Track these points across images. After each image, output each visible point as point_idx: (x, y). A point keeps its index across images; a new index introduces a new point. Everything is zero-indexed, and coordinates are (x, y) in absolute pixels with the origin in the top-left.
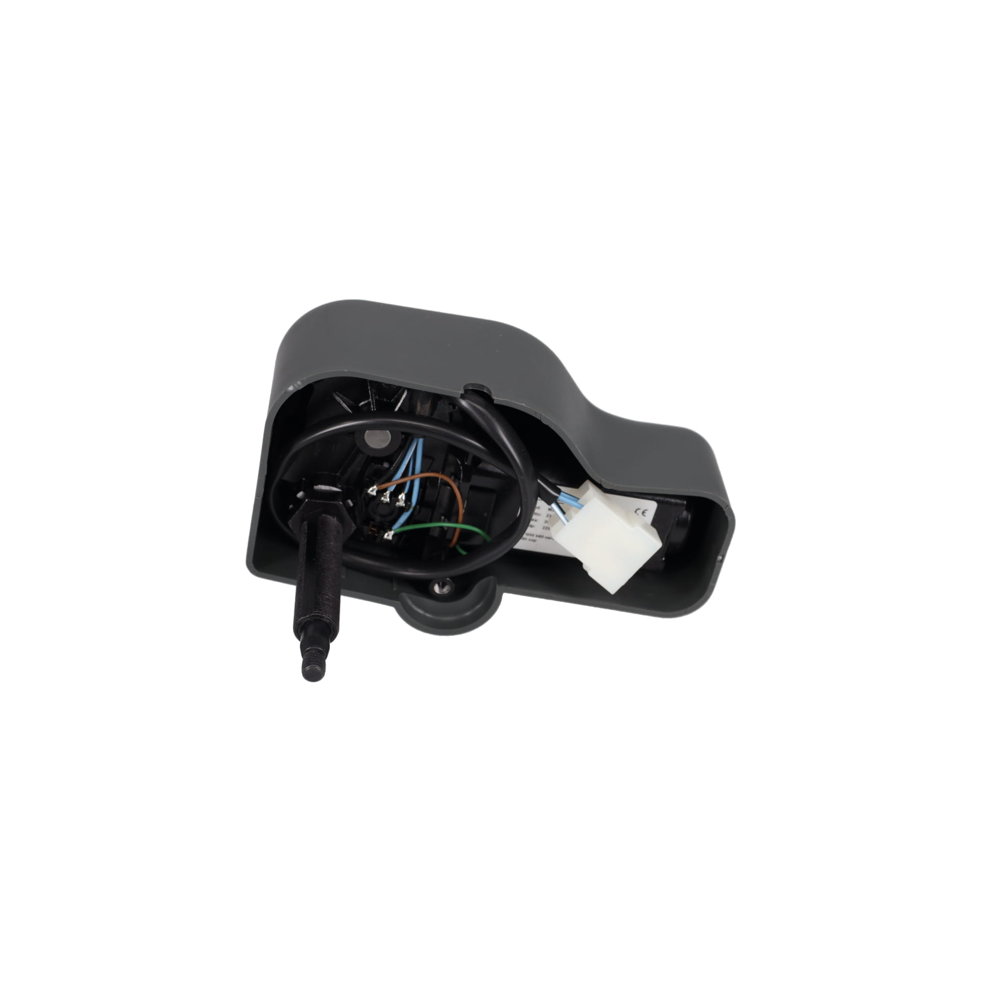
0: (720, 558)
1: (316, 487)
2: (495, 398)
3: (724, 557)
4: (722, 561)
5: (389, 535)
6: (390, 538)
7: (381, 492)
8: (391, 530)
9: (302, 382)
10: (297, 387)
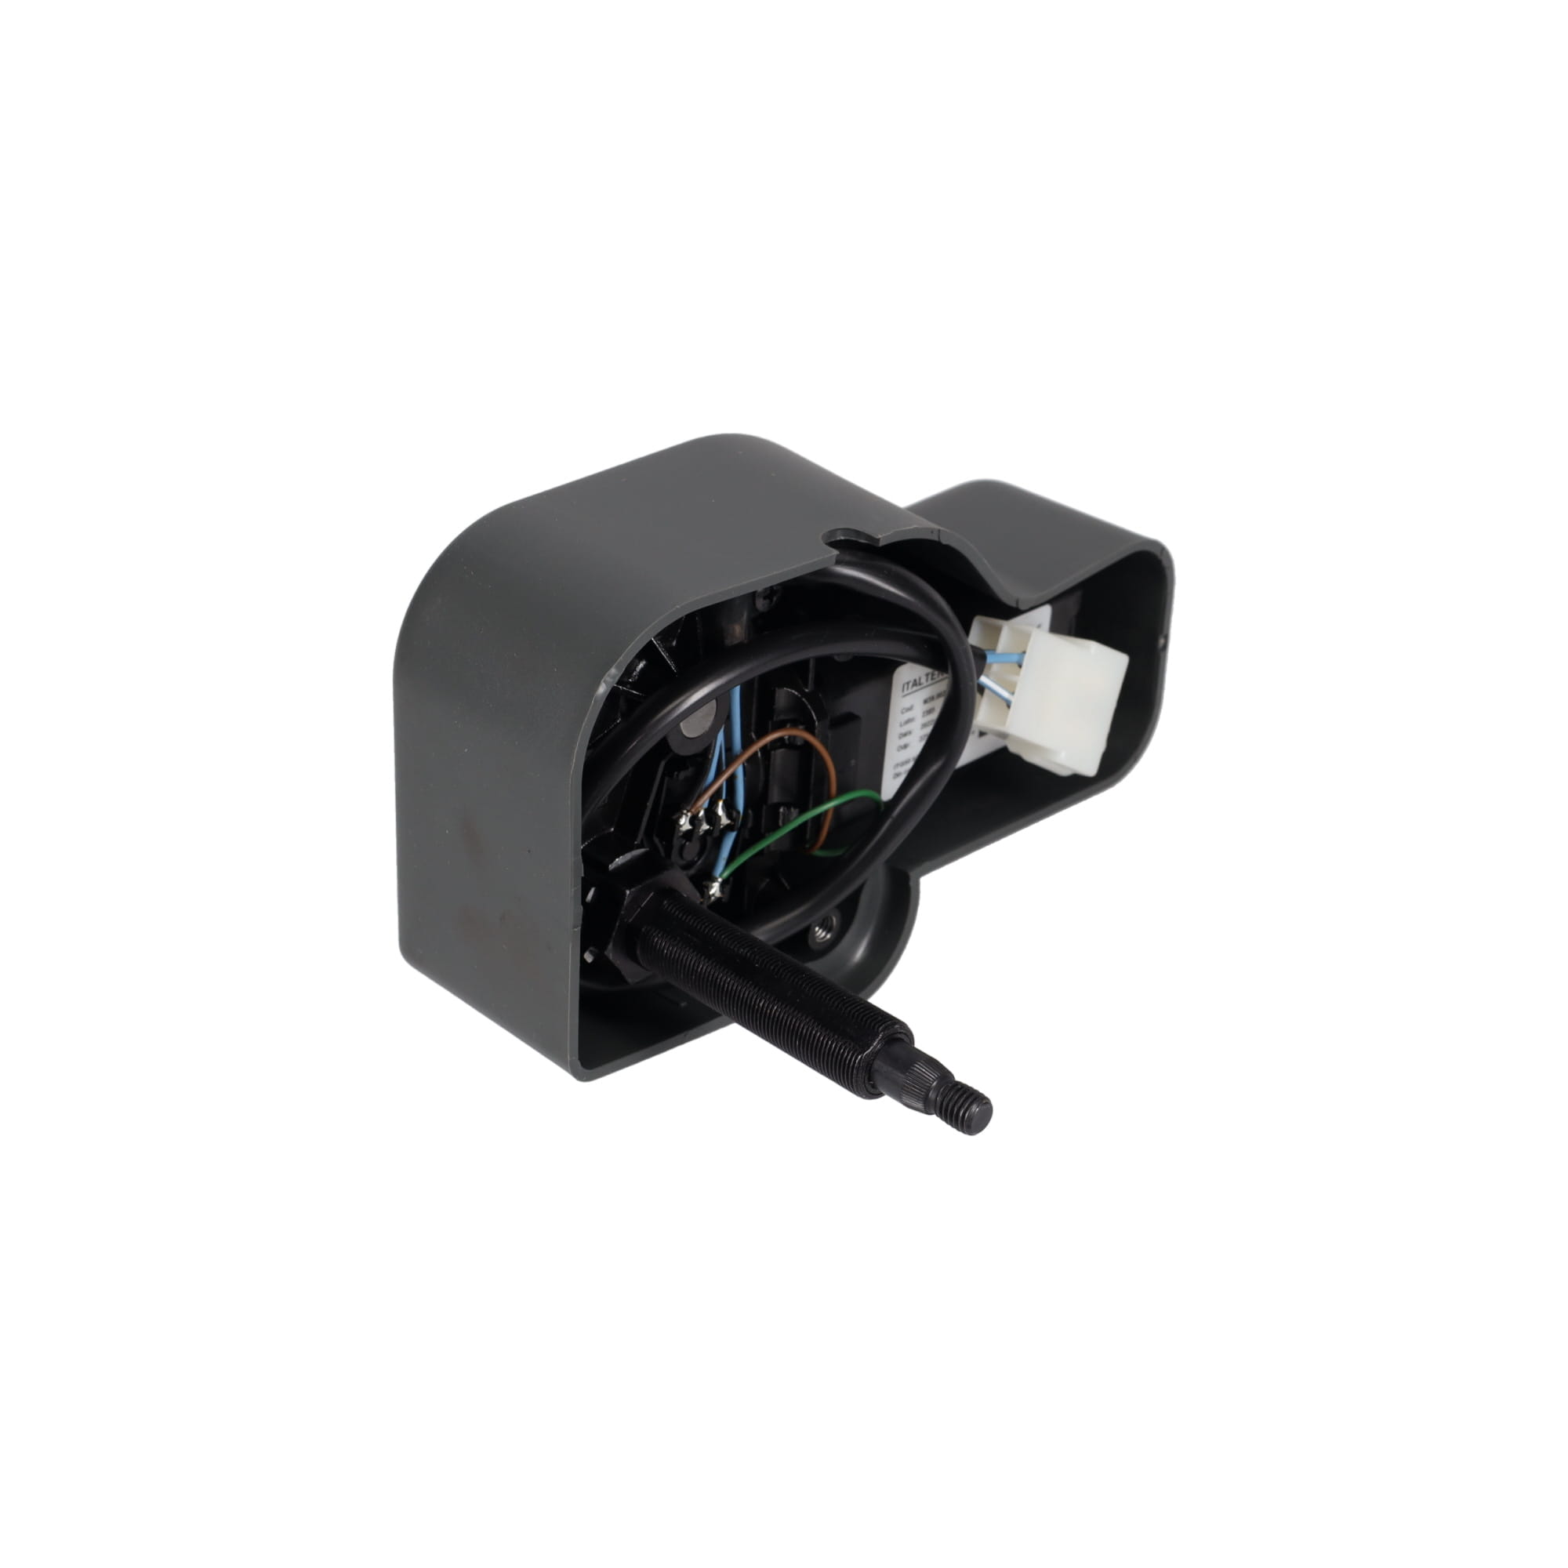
0: (1162, 641)
1: (611, 867)
2: (880, 536)
3: (1166, 638)
4: (1165, 647)
5: (715, 889)
6: (718, 894)
7: (694, 820)
8: (714, 880)
9: (617, 668)
10: (611, 680)
